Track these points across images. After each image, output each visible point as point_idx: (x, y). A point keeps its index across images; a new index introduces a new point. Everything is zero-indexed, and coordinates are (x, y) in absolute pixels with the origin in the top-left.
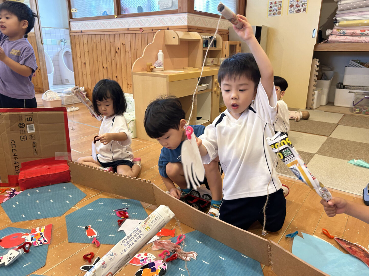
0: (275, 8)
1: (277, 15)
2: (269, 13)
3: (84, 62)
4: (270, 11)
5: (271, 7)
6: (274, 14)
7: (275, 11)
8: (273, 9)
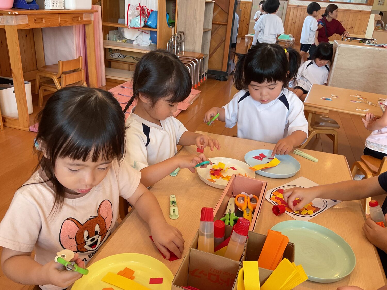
0: (381, 2)
1: (382, 6)
2: (378, 4)
3: (294, 22)
4: (379, 3)
5: (379, 2)
6: (380, 5)
7: (381, 4)
8: (380, 2)
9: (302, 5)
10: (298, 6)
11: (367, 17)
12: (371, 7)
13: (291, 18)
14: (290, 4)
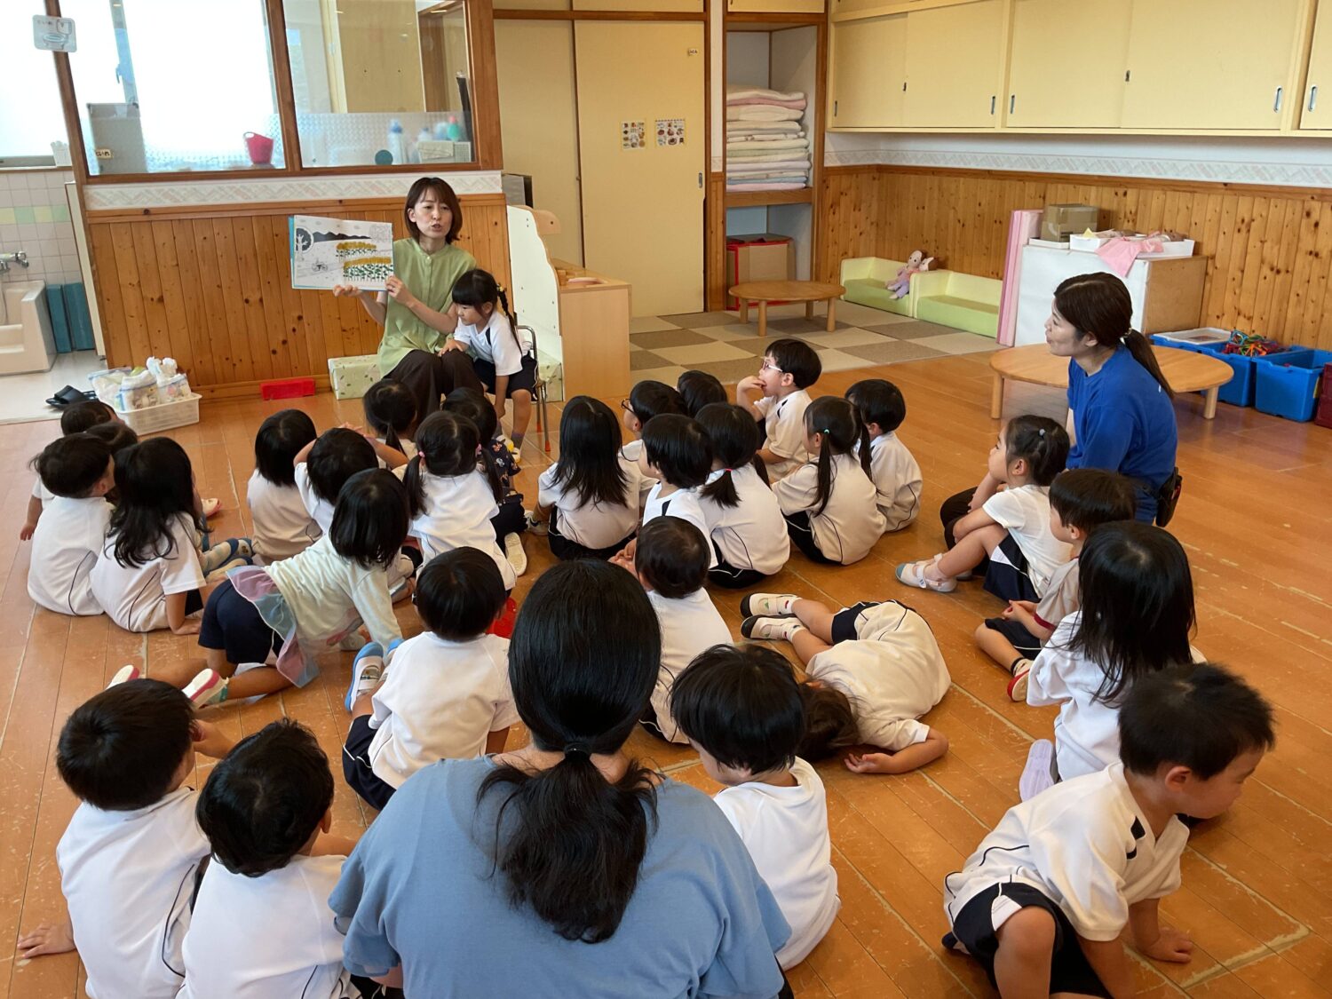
3: (156, 297)
9: (168, 203)
10: (147, 212)
11: (496, 224)
12: (497, 175)
13: (127, 276)
14: (95, 206)
